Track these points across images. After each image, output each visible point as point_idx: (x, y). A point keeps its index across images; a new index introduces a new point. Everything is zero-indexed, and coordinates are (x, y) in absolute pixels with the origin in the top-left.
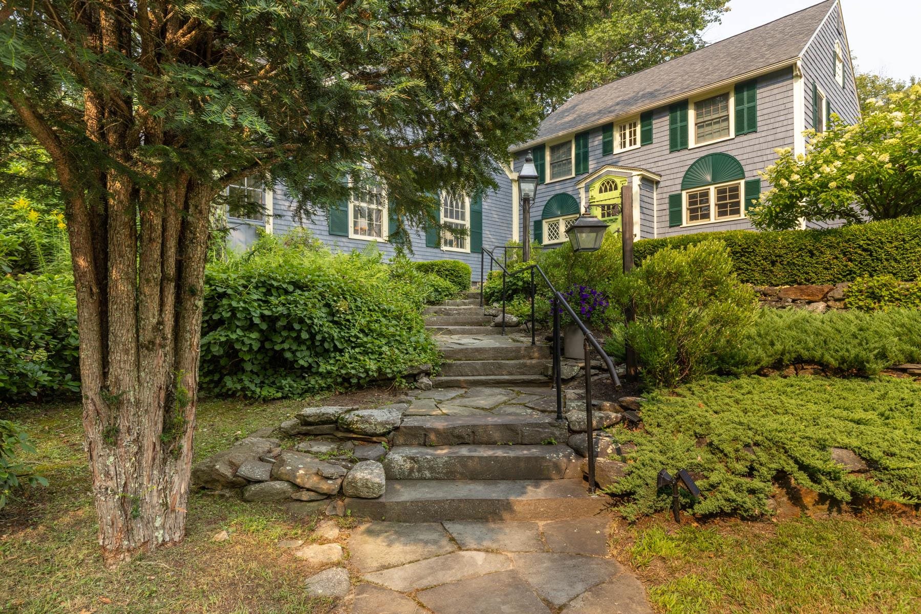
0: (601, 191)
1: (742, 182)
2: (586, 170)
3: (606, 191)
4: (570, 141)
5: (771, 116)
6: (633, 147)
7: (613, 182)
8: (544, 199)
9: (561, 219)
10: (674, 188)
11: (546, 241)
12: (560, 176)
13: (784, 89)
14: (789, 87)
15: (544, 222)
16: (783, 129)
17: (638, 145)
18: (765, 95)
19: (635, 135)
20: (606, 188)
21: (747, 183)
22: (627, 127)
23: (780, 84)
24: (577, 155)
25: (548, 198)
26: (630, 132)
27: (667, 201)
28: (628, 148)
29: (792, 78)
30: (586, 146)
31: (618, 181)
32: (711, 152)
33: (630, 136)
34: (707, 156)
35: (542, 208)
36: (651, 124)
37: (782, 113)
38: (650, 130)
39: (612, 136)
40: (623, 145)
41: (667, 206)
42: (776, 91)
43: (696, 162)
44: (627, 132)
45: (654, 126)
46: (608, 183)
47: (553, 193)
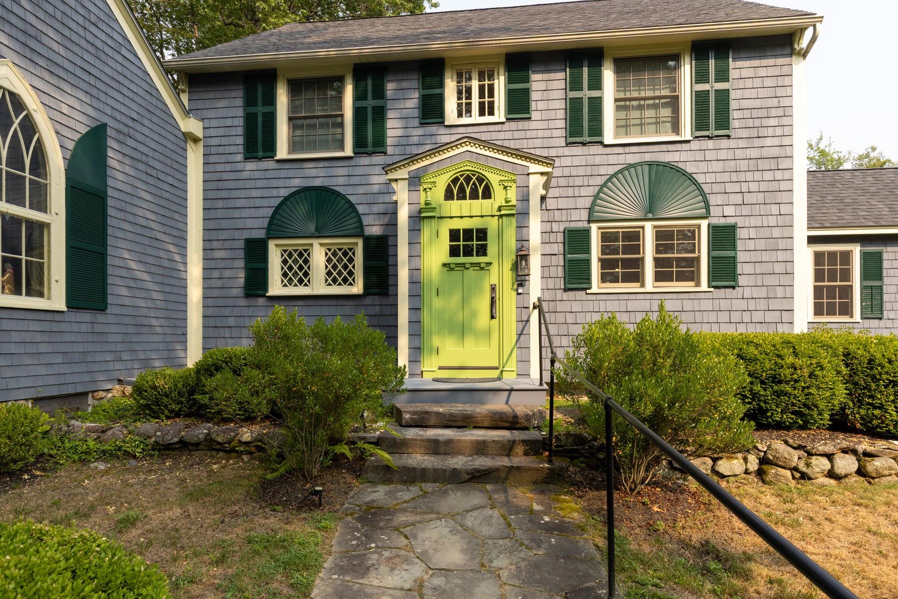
0: (449, 195)
1: (704, 224)
2: (379, 145)
3: (462, 196)
4: (341, 79)
5: (755, 114)
6: (487, 119)
7: (481, 180)
8: (274, 192)
9: (316, 243)
10: (575, 215)
11: (276, 287)
12: (315, 150)
13: (776, 71)
14: (785, 70)
15: (272, 244)
16: (776, 142)
17: (500, 115)
18: (745, 73)
19: (491, 95)
20: (462, 190)
21: (713, 229)
22: (475, 75)
23: (771, 62)
24: (359, 113)
25: (284, 193)
26: (481, 88)
27: (560, 237)
28: (475, 118)
29: (791, 55)
30: (379, 93)
31: (494, 179)
32: (648, 158)
33: (482, 95)
34: (640, 164)
35: (269, 212)
36: (527, 80)
37: (773, 112)
38: (526, 92)
39: (441, 85)
40: (464, 110)
41: (558, 248)
42: (762, 72)
43: (620, 172)
44: (475, 84)
45: (534, 86)
46: (468, 179)
47: (297, 183)
